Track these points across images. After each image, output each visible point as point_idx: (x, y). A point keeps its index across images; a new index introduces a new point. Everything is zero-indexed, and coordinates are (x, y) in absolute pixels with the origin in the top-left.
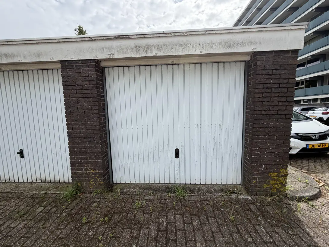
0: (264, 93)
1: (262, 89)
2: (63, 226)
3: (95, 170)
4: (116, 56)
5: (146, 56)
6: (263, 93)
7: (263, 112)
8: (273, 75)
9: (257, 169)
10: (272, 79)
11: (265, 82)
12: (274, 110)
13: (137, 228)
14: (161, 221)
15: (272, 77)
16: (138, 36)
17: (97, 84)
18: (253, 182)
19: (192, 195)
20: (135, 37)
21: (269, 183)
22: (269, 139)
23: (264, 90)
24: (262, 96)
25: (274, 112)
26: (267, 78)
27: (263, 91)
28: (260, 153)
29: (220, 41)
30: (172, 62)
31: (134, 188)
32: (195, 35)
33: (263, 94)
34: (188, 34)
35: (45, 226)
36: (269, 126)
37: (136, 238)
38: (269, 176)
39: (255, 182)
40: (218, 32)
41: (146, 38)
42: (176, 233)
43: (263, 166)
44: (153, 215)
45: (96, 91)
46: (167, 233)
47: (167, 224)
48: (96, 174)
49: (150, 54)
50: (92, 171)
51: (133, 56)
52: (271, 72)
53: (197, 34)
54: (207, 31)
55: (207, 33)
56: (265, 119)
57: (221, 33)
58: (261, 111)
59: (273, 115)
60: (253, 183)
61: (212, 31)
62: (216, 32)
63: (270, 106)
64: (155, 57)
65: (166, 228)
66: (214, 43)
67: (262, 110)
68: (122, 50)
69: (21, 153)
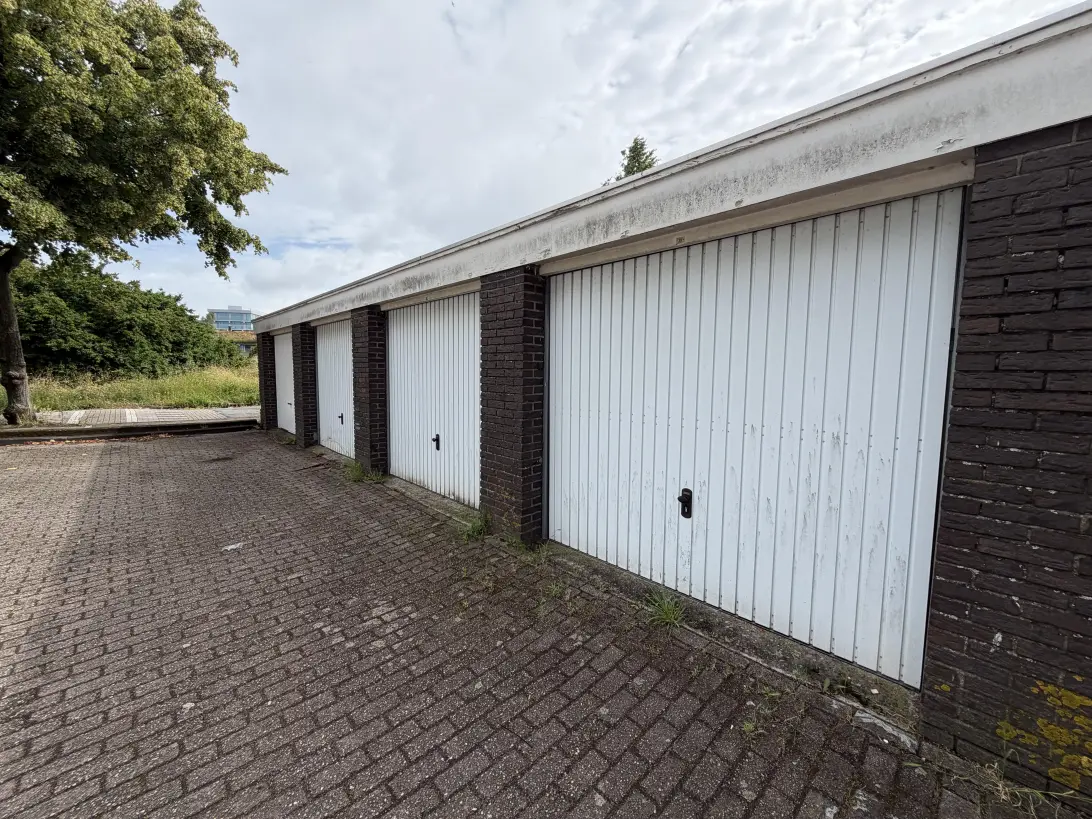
0: (1008, 315)
1: (994, 300)
2: (440, 569)
3: (511, 494)
4: (554, 254)
5: (607, 241)
6: (1001, 316)
7: (1001, 399)
8: (1068, 232)
9: (963, 641)
10: (1062, 251)
11: (1019, 269)
12: (1069, 392)
13: (524, 622)
14: (573, 637)
15: (1066, 238)
16: (591, 201)
17: (525, 316)
18: (936, 687)
19: (701, 634)
20: (586, 203)
21: (1028, 726)
22: (1034, 521)
23: (1009, 300)
24: (996, 330)
25: (1072, 402)
26: (1031, 247)
27: (1007, 305)
28: (977, 572)
29: (803, 153)
30: (680, 240)
31: (579, 563)
32: (722, 157)
33: (1002, 321)
34: (701, 161)
35: (423, 558)
36: (1036, 466)
37: (512, 635)
38: (1031, 694)
39: (945, 687)
40: (793, 127)
41: (607, 198)
42: (581, 669)
43: (999, 637)
44: (568, 622)
45: (521, 330)
46: (564, 659)
47: (578, 647)
48: (512, 504)
49: (614, 237)
50: (506, 495)
51: (583, 246)
52: (1054, 220)
53: (726, 155)
54: (755, 136)
55: (755, 141)
56: (1012, 429)
57: (807, 127)
58: (988, 393)
59: (1063, 412)
60: (937, 692)
61: (775, 128)
62: (786, 130)
63: (1046, 372)
64: (626, 241)
65: (572, 653)
66: (781, 163)
67: (993, 391)
68: (564, 237)
69: (437, 440)
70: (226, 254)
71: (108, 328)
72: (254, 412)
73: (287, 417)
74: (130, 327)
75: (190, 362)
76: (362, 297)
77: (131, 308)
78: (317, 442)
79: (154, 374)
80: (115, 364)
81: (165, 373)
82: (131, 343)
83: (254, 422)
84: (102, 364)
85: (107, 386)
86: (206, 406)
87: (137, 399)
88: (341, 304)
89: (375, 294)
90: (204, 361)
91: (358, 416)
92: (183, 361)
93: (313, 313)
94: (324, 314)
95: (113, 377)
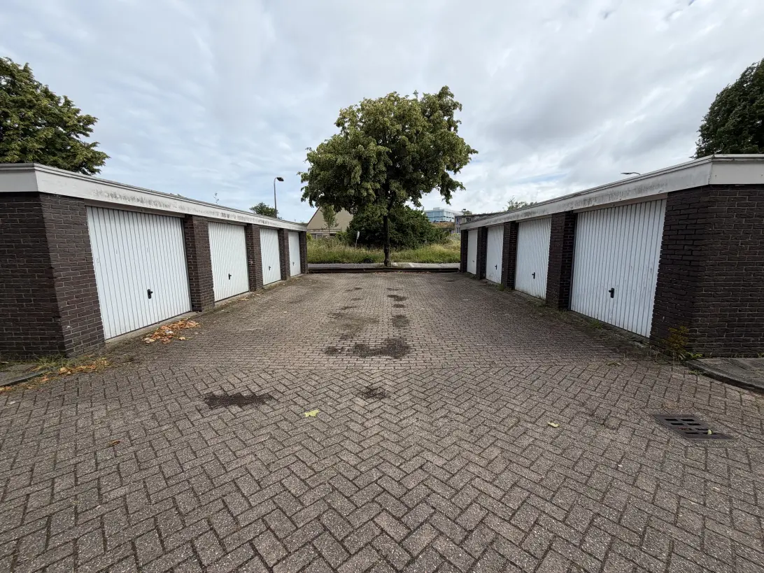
1: (668, 231)
3: (556, 292)
4: (574, 209)
5: (589, 206)
9: (658, 320)
10: (679, 220)
11: (673, 224)
16: (585, 193)
17: (565, 229)
19: (605, 330)
20: (583, 193)
31: (577, 315)
38: (668, 331)
39: (654, 333)
41: (589, 193)
43: (664, 318)
45: (563, 234)
48: (556, 295)
50: (554, 292)
51: (582, 207)
69: (534, 275)
70: (449, 192)
71: (401, 228)
72: (457, 265)
73: (472, 267)
74: (408, 227)
75: (426, 242)
76: (508, 218)
77: (409, 218)
78: (485, 278)
79: (414, 248)
80: (402, 244)
81: (418, 248)
82: (407, 234)
83: (457, 269)
84: (398, 244)
85: (400, 253)
86: (433, 262)
87: (410, 258)
88: (500, 220)
89: (514, 217)
90: (431, 241)
91: (503, 266)
92: (424, 241)
93: (488, 222)
94: (492, 224)
95: (402, 249)
